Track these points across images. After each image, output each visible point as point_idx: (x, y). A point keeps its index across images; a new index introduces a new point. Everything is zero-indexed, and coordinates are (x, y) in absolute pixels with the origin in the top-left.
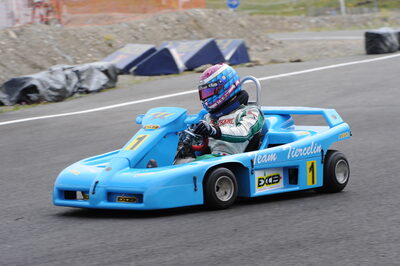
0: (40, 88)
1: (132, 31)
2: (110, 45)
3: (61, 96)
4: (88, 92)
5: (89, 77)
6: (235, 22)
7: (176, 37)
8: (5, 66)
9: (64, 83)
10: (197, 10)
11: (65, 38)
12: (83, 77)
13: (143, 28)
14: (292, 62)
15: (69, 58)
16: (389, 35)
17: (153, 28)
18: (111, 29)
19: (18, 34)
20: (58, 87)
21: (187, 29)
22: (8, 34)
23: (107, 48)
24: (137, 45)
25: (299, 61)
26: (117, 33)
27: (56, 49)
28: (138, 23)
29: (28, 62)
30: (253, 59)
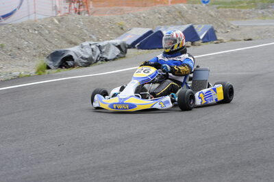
0: (74, 57)
1: (137, 19)
2: (122, 29)
3: (89, 63)
4: (106, 60)
5: (108, 50)
6: (207, 13)
7: (167, 23)
8: (51, 42)
9: (91, 54)
10: (181, 5)
11: (91, 23)
12: (103, 50)
13: (144, 17)
14: (245, 40)
15: (94, 37)
17: (151, 17)
18: (122, 17)
19: (59, 21)
20: (87, 56)
21: (174, 18)
22: (53, 21)
23: (119, 30)
24: (139, 29)
25: (250, 40)
26: (126, 20)
27: (85, 31)
28: (140, 13)
29: (67, 39)
30: (218, 38)
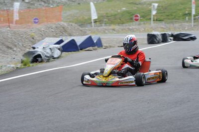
0: (42, 55)
1: (40, 32)
2: (33, 38)
4: (54, 58)
6: (78, 29)
11: (15, 34)
12: (52, 51)
13: (43, 31)
16: (158, 35)
17: (48, 31)
18: (32, 31)
21: (60, 31)
23: (32, 40)
24: (51, 38)
26: (34, 33)
27: (14, 40)
28: (41, 28)
30: (105, 45)
